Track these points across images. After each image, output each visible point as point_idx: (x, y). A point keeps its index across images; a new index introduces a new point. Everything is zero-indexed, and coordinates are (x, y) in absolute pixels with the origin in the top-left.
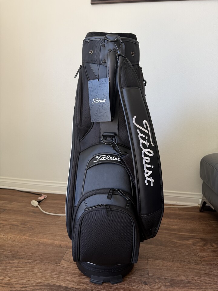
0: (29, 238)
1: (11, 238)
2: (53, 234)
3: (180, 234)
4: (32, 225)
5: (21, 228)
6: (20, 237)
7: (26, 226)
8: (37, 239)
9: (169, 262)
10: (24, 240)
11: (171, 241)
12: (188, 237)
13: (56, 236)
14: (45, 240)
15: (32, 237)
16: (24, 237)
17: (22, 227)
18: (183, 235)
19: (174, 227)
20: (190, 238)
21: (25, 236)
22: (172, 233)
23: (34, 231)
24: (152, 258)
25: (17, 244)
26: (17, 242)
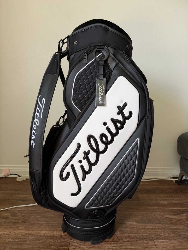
0: (25, 232)
3: (172, 209)
4: (24, 216)
5: (13, 220)
6: (14, 232)
7: (17, 218)
8: (33, 232)
9: (175, 241)
10: (20, 234)
11: (166, 217)
12: (180, 212)
13: (53, 225)
14: (43, 232)
15: (27, 230)
18: (175, 209)
19: (163, 202)
20: (182, 212)
21: (20, 230)
22: (164, 209)
23: (28, 222)
24: (157, 238)
25: (13, 240)
26: (13, 238)
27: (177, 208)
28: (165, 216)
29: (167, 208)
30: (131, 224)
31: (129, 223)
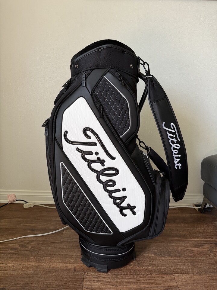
0: (36, 264)
1: (14, 266)
2: (62, 255)
3: (193, 241)
4: (34, 247)
6: (24, 264)
7: (27, 249)
8: (45, 264)
9: (195, 274)
10: (30, 267)
12: (202, 243)
13: (66, 257)
14: (55, 264)
15: (39, 262)
16: (29, 263)
17: (23, 250)
18: (196, 241)
19: (184, 233)
20: (204, 243)
22: (185, 240)
23: (38, 253)
24: (177, 272)
25: (24, 273)
26: (23, 271)
27: (198, 240)
28: (186, 248)
29: (188, 239)
30: (149, 256)
31: (147, 255)
